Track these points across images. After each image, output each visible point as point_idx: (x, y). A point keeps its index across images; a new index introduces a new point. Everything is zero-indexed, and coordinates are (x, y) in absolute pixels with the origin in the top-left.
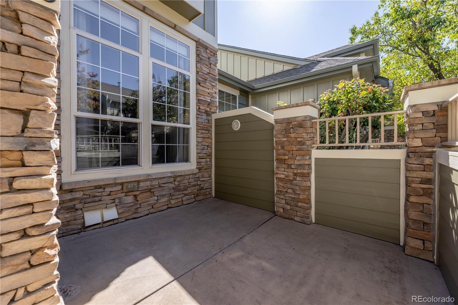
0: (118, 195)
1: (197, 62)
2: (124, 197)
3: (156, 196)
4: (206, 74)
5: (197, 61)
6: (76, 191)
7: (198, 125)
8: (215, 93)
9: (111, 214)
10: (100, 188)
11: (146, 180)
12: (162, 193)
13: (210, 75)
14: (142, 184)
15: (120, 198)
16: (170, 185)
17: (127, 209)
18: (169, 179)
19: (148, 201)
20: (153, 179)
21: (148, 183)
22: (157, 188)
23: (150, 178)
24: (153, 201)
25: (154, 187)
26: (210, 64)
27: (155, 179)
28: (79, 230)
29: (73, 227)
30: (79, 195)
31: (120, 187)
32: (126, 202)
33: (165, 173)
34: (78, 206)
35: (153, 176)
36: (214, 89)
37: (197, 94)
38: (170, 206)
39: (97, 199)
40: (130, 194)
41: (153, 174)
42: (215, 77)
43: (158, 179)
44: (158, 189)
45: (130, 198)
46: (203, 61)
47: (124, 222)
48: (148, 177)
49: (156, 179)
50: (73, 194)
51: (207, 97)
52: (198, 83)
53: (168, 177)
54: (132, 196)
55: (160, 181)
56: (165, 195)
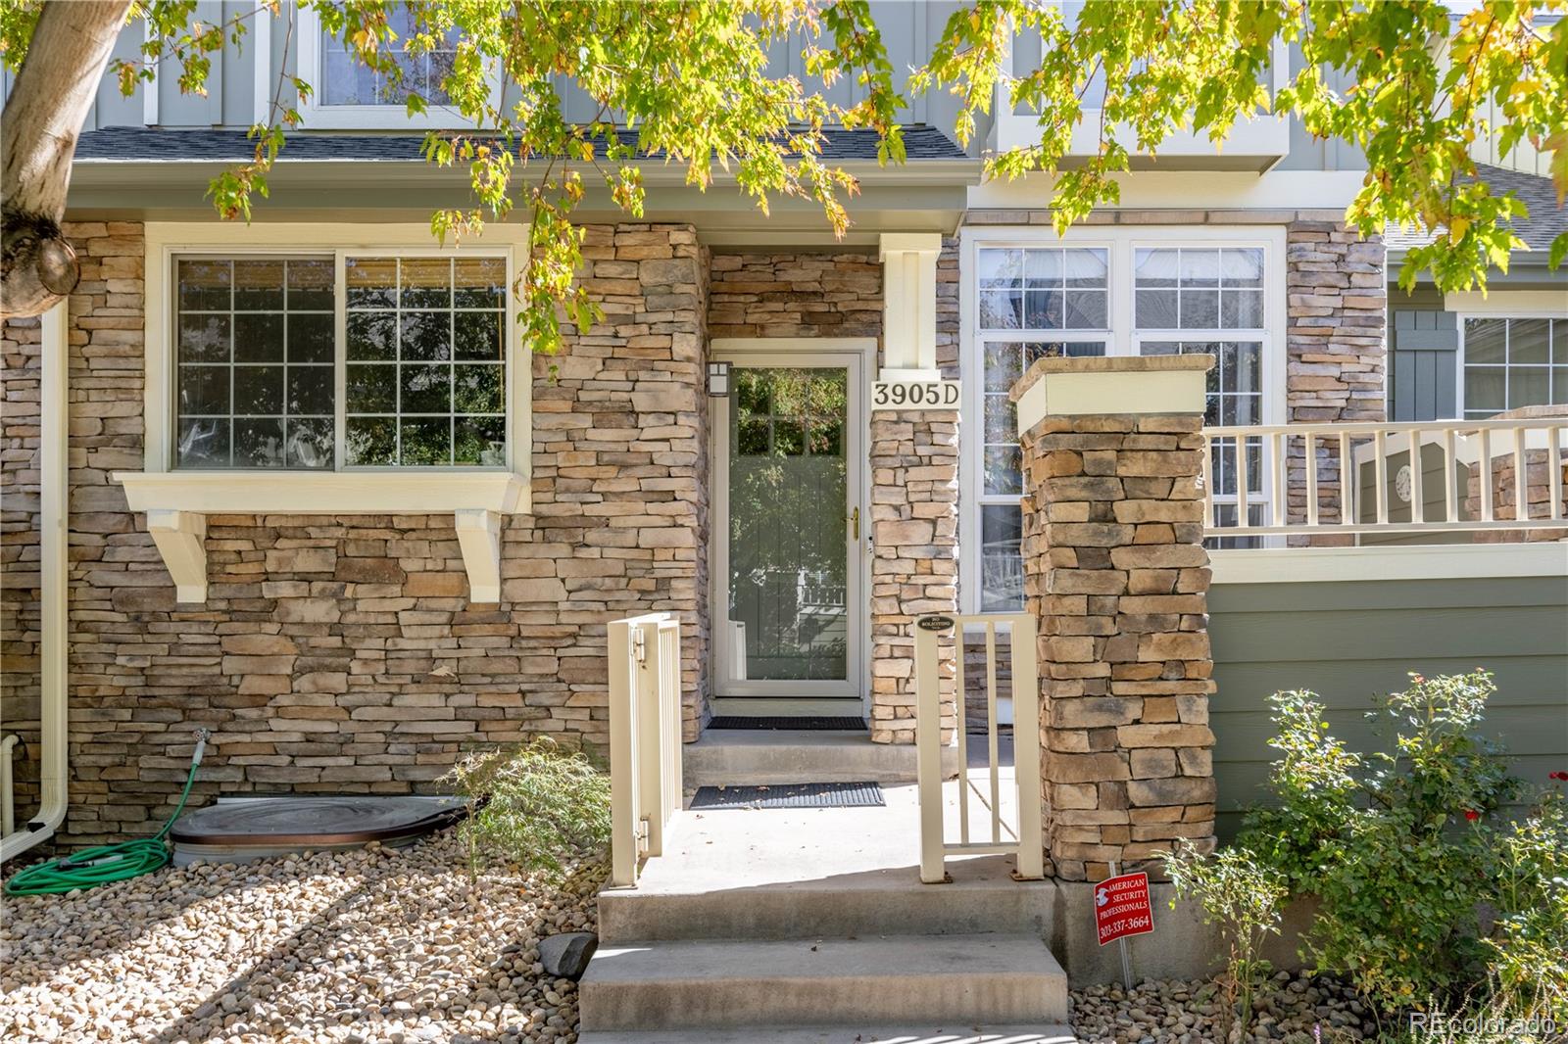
1: (1293, 288)
4: (1332, 316)
5: (1288, 287)
7: (1293, 492)
8: (1373, 371)
13: (1347, 313)
26: (1349, 276)
36: (1363, 359)
37: (1290, 391)
42: (1369, 314)
46: (1314, 278)
51: (1328, 395)
52: (1295, 355)
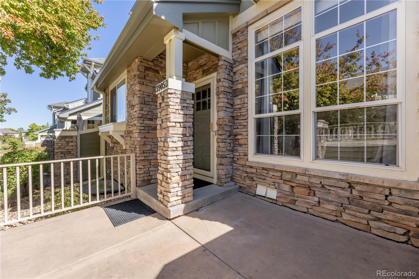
0: (277, 180)
2: (282, 184)
3: (318, 197)
6: (253, 168)
9: (273, 194)
10: (266, 170)
11: (304, 175)
12: (326, 197)
14: (299, 177)
15: (279, 183)
16: (340, 191)
17: (284, 196)
18: (338, 182)
19: (305, 198)
20: (314, 176)
21: (306, 179)
22: (317, 188)
23: (308, 173)
24: (311, 201)
25: (313, 185)
27: (315, 176)
28: (254, 194)
29: (252, 191)
30: (254, 171)
31: (279, 174)
32: (283, 189)
33: (330, 173)
34: (255, 178)
35: (312, 172)
38: (339, 219)
39: (263, 177)
40: (287, 183)
41: (311, 170)
43: (320, 177)
44: (319, 189)
45: (287, 187)
47: (281, 206)
48: (304, 171)
49: (317, 177)
50: (251, 169)
53: (336, 179)
54: (288, 186)
55: (322, 180)
56: (332, 201)
